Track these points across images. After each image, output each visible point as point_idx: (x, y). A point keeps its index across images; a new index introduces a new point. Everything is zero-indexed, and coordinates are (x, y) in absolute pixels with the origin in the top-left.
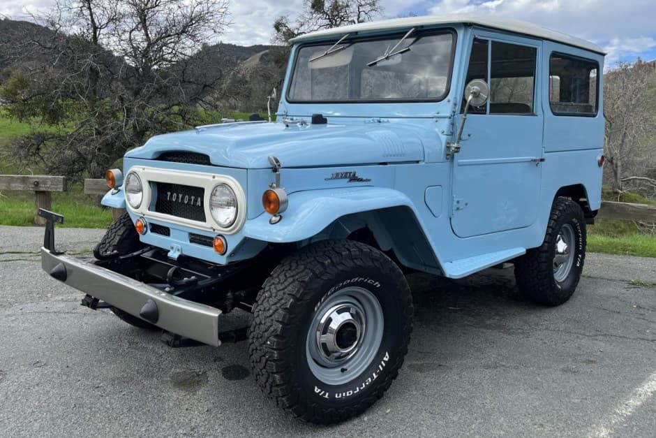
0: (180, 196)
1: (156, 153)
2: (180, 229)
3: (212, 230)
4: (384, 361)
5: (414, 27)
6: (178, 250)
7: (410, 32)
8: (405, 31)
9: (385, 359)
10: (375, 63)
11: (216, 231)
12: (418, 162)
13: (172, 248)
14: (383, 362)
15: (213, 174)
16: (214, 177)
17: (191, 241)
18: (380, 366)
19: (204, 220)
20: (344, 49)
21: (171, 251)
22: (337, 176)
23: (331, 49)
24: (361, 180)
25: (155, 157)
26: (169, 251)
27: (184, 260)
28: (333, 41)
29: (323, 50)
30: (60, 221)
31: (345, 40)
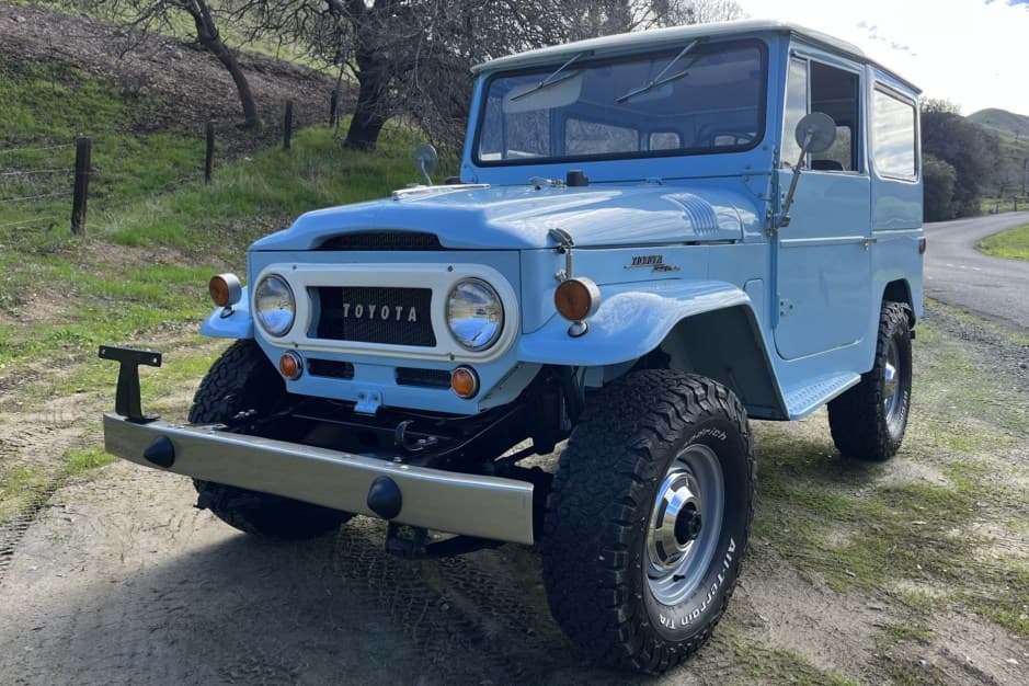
0: (372, 309)
1: (319, 238)
2: (375, 363)
3: (448, 359)
4: (730, 553)
5: (696, 39)
6: (376, 399)
7: (687, 49)
8: (683, 45)
9: (731, 550)
10: (626, 99)
11: (456, 359)
12: (733, 242)
13: (362, 396)
14: (728, 556)
15: (449, 265)
16: (450, 269)
17: (400, 382)
18: (725, 562)
19: (432, 342)
20: (571, 77)
21: (360, 402)
22: (638, 261)
23: (549, 79)
24: (667, 269)
25: (317, 246)
26: (355, 403)
27: (388, 415)
28: (553, 66)
29: (537, 81)
30: (155, 360)
31: (573, 64)
